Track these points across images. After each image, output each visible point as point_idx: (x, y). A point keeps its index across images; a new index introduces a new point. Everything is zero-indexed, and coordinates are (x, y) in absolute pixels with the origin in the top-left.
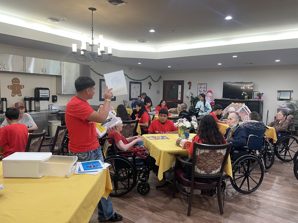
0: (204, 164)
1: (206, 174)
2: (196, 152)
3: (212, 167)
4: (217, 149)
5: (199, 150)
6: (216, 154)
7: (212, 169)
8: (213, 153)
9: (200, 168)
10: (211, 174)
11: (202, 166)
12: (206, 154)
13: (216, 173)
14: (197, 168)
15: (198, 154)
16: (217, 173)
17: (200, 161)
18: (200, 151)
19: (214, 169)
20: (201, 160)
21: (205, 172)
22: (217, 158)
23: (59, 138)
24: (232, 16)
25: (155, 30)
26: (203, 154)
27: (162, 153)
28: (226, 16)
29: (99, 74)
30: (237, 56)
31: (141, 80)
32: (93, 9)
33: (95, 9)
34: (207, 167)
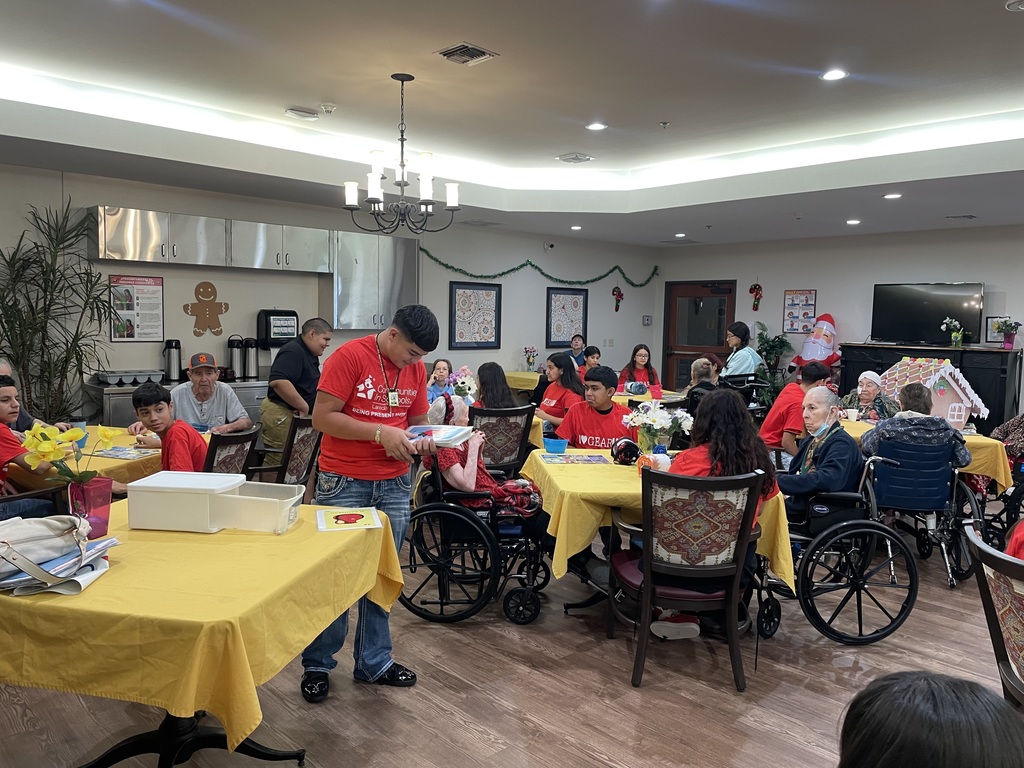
0: (678, 533)
1: (685, 563)
2: (653, 495)
3: (704, 543)
4: (714, 491)
5: (660, 490)
6: (711, 505)
7: (704, 551)
8: (701, 499)
9: (667, 546)
10: (701, 564)
11: (673, 538)
12: (681, 504)
13: (719, 562)
14: (659, 546)
15: (659, 504)
16: (723, 563)
17: (666, 525)
18: (663, 495)
19: (709, 552)
20: (667, 520)
21: (682, 558)
22: (716, 518)
23: (296, 452)
24: (847, 68)
25: (604, 124)
26: (672, 503)
27: (566, 500)
28: (825, 69)
29: (446, 266)
30: (899, 196)
31: (588, 282)
32: (404, 78)
33: (410, 78)
34: (687, 542)
